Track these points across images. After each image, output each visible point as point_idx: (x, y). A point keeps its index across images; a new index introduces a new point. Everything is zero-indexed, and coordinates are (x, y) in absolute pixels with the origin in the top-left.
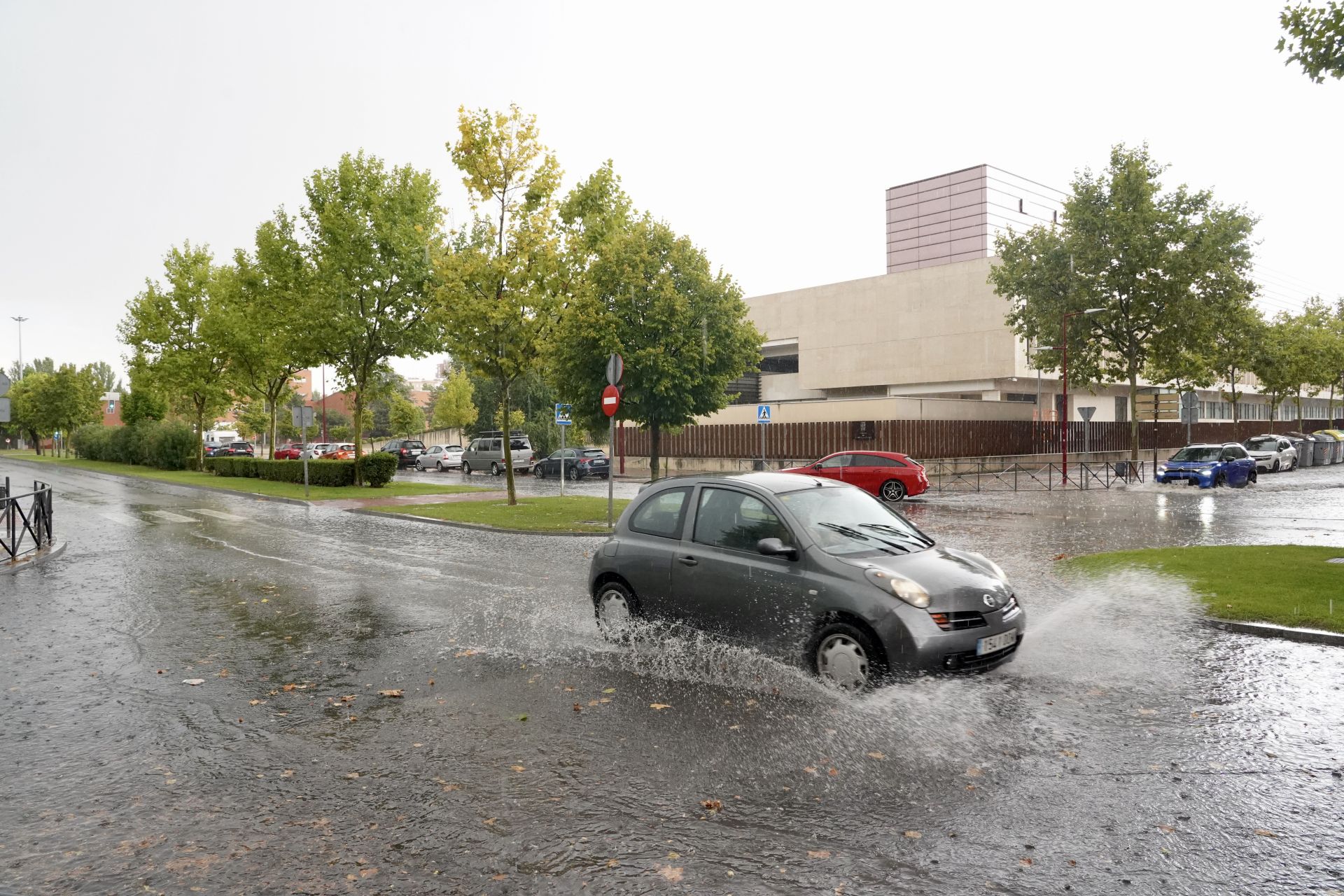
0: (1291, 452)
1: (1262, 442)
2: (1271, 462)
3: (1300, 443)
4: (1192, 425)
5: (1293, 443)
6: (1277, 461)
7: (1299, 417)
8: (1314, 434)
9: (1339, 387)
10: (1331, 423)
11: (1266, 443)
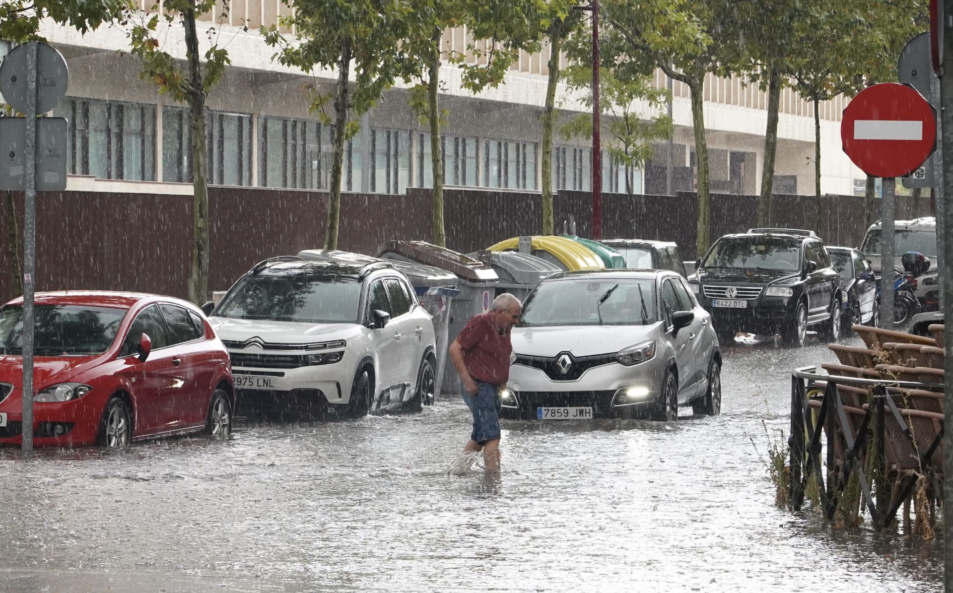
0: (414, 328)
1: (300, 282)
2: (345, 370)
3: (447, 290)
4: (40, 195)
5: (421, 288)
6: (367, 365)
7: (438, 177)
8: (496, 250)
9: (573, 51)
10: (549, 207)
11: (320, 289)
